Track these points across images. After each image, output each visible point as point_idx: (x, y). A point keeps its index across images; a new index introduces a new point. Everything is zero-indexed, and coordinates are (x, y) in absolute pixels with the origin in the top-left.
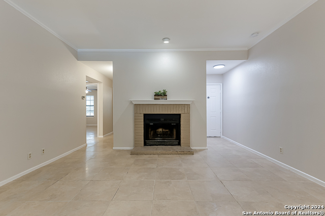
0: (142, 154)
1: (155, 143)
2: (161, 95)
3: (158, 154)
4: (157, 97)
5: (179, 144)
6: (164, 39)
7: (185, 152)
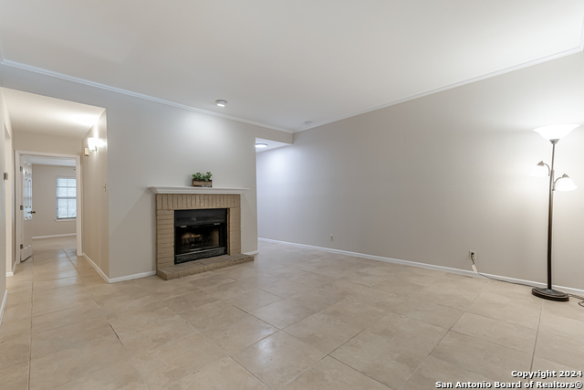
1: (191, 257)
2: (204, 180)
3: (211, 270)
4: (198, 183)
5: (226, 252)
6: (218, 101)
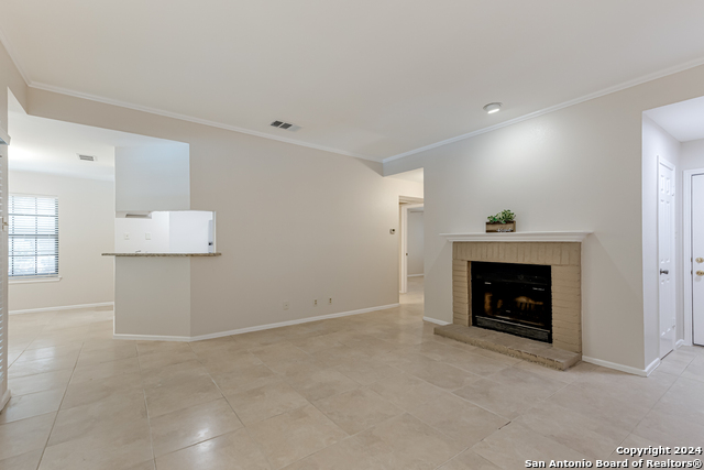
0: (451, 338)
4: (491, 228)
5: (550, 339)
7: (539, 358)
